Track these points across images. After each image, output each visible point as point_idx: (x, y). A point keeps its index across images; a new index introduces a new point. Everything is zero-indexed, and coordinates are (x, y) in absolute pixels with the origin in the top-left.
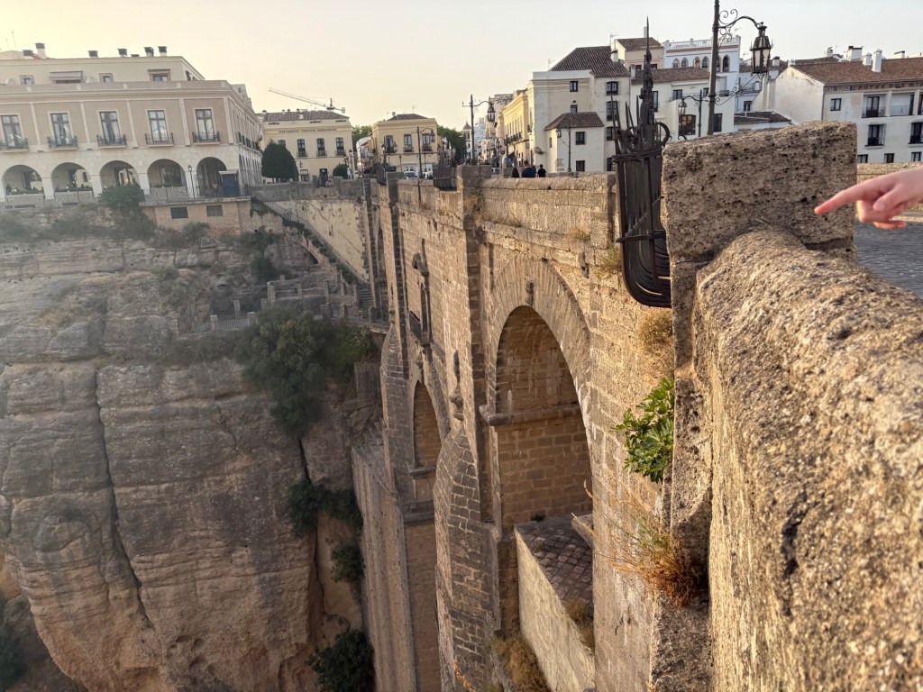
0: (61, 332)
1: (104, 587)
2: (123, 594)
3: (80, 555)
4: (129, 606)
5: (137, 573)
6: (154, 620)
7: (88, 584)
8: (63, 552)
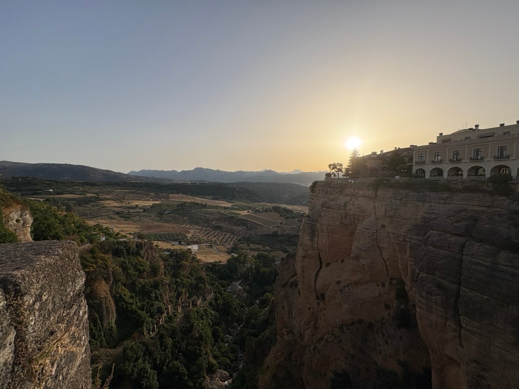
0: (454, 224)
1: (446, 318)
3: (439, 302)
4: (454, 332)
5: (462, 323)
6: (464, 344)
7: (439, 314)
8: (433, 297)
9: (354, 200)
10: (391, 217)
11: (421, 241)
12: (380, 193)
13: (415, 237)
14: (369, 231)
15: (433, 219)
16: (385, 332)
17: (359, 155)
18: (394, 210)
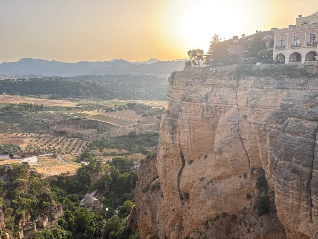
0: (310, 110)
1: (300, 200)
2: (306, 206)
3: (295, 186)
4: (307, 211)
5: (313, 202)
6: (314, 221)
7: (295, 196)
8: (290, 182)
9: (216, 91)
10: (253, 107)
11: (279, 129)
12: (242, 81)
13: (274, 126)
14: (231, 123)
15: (293, 105)
16: (247, 222)
17: (220, 39)
18: (255, 98)
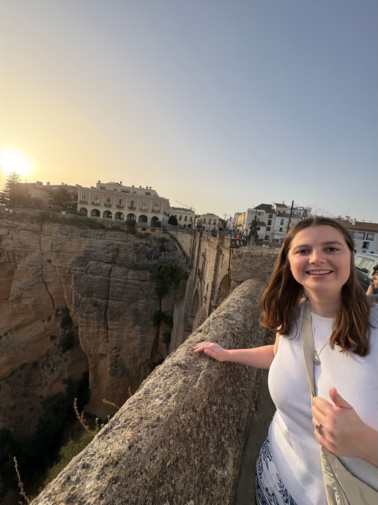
0: (106, 255)
1: (99, 327)
2: (103, 331)
3: (95, 317)
4: (104, 334)
5: (108, 326)
6: (109, 340)
7: (95, 325)
8: (91, 315)
9: (13, 234)
10: (58, 252)
11: (83, 271)
12: (46, 227)
13: (79, 268)
14: (33, 268)
15: (94, 251)
18: (60, 244)
